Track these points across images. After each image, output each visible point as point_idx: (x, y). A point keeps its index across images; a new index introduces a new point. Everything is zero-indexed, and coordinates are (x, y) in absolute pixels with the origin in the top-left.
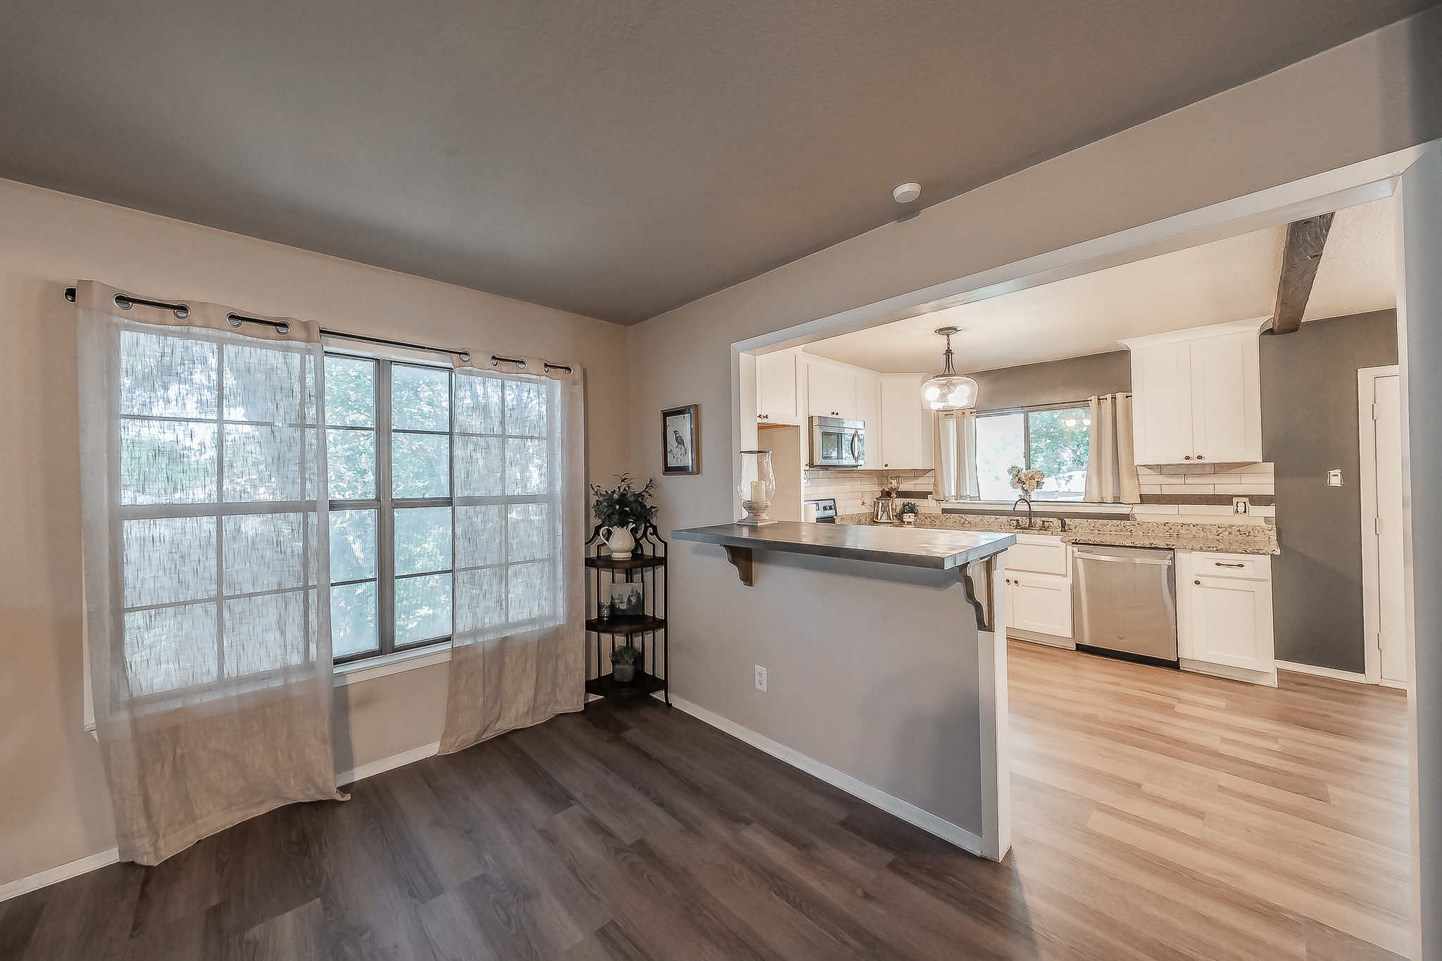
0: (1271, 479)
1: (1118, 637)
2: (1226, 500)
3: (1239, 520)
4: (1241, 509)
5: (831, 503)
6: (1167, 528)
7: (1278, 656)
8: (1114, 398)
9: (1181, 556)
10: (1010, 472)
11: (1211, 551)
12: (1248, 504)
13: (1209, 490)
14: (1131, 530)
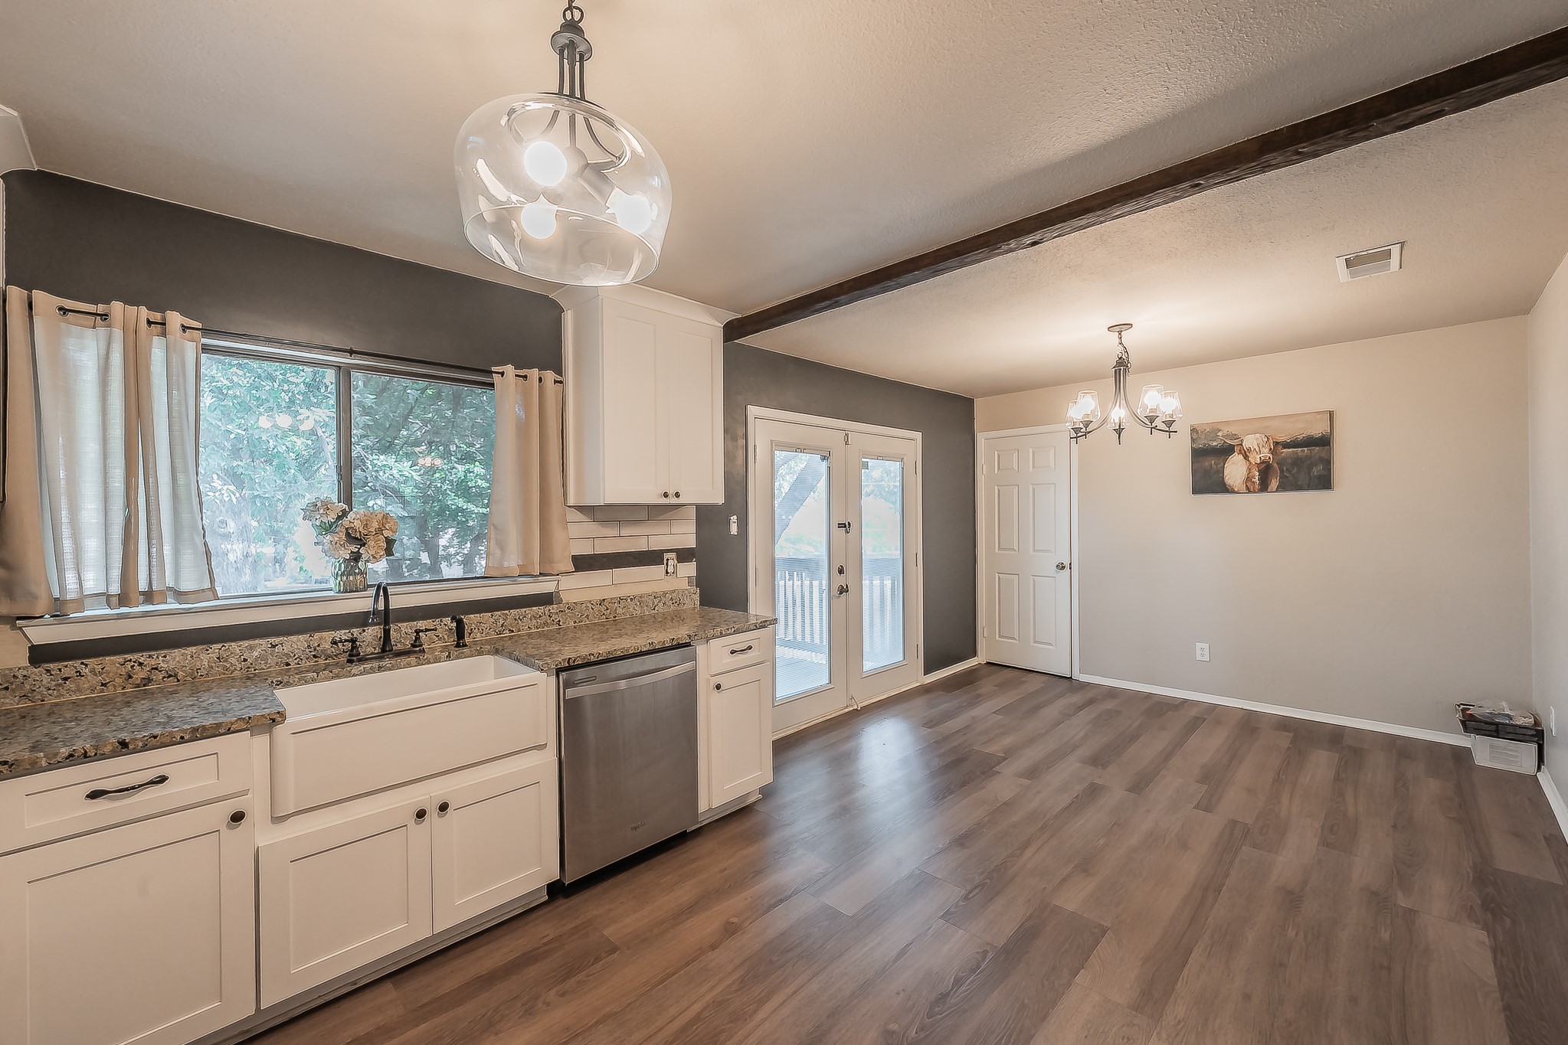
0: (693, 528)
3: (670, 585)
4: (670, 568)
6: (603, 609)
8: (542, 380)
9: (698, 650)
12: (676, 562)
13: (643, 545)
14: (559, 621)
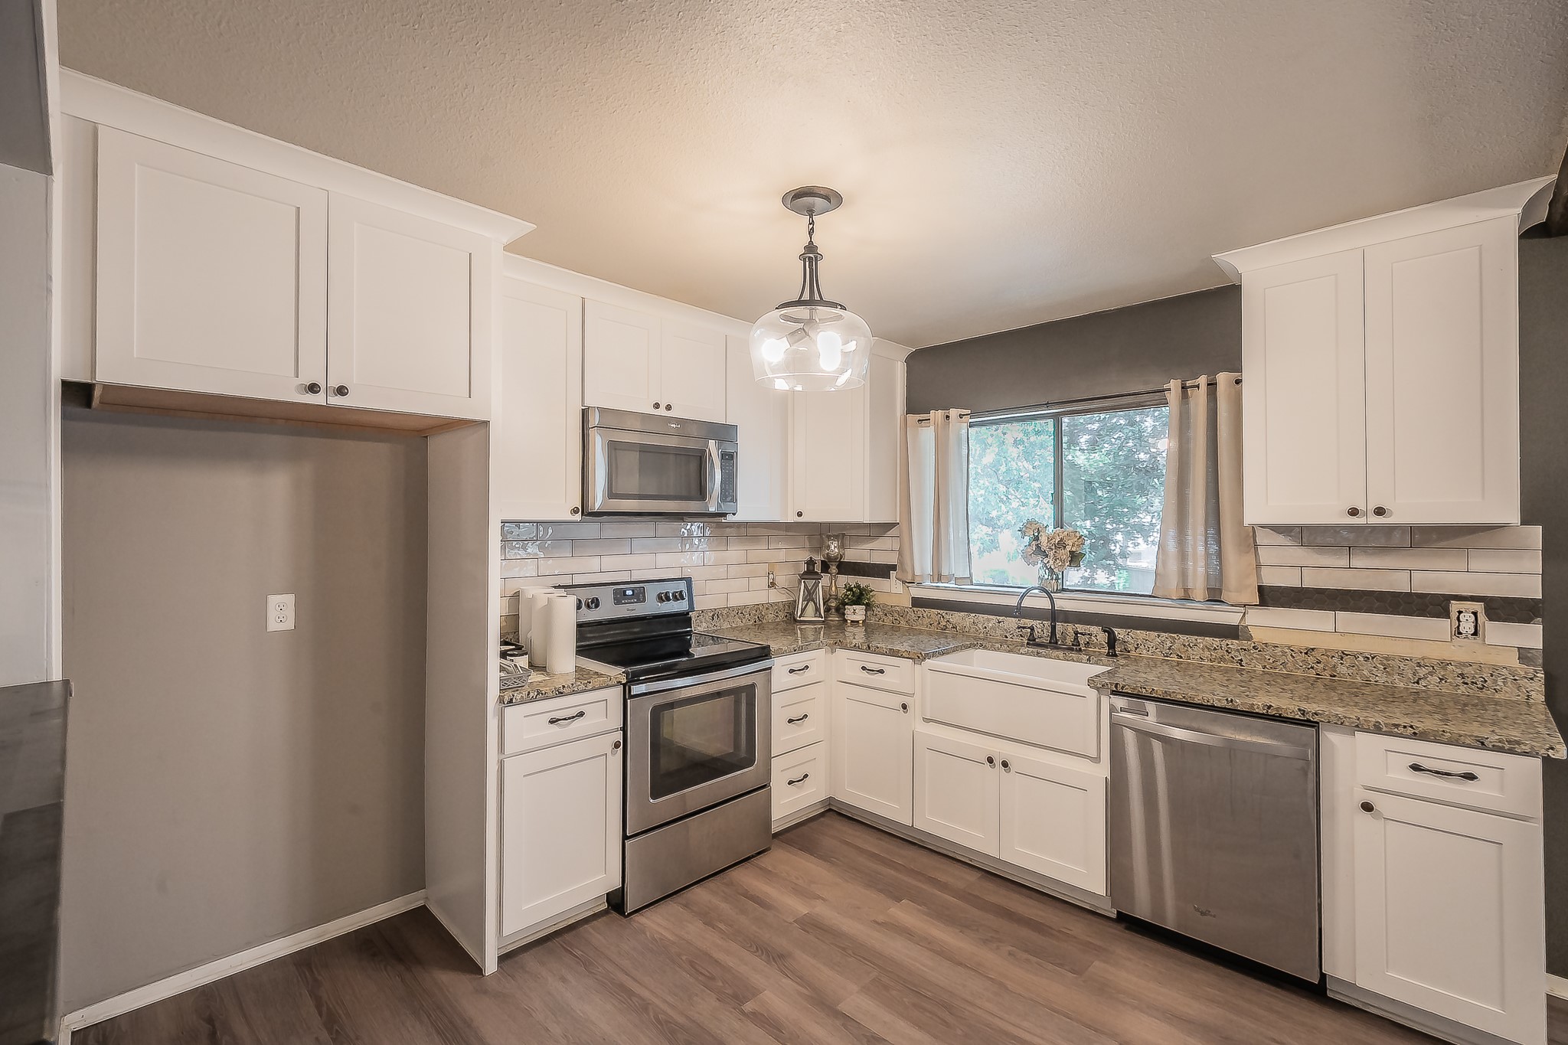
0: (1535, 564)
1: (1197, 910)
2: (1435, 606)
3: (1460, 651)
4: (1467, 626)
5: (682, 586)
6: (1311, 660)
7: (1551, 969)
8: (1212, 385)
9: (1333, 740)
10: (1023, 532)
11: (1401, 736)
12: (1482, 617)
13: (1399, 583)
14: (1241, 660)
